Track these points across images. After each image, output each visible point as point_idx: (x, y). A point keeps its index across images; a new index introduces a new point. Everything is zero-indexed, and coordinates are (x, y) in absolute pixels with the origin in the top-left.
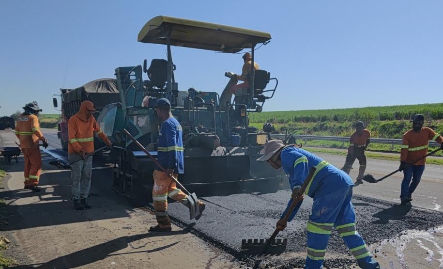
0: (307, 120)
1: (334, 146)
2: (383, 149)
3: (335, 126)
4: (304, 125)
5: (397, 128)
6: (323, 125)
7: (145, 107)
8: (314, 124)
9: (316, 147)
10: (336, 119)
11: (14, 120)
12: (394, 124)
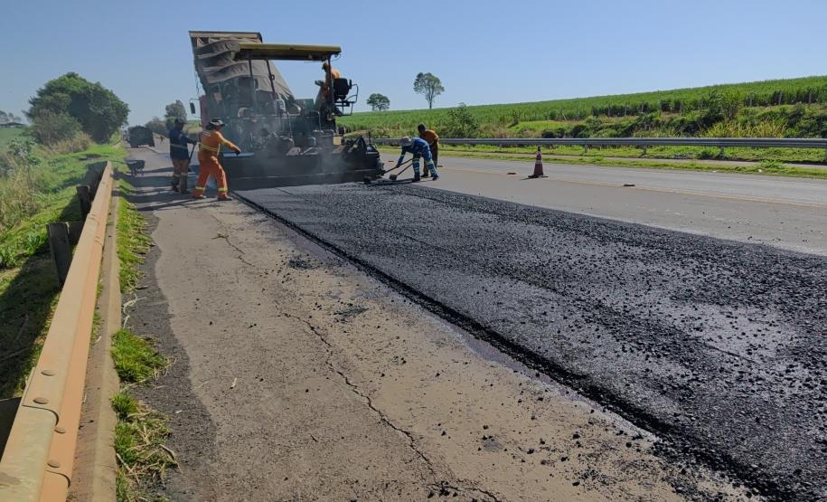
0: (617, 112)
1: (705, 156)
2: (806, 159)
3: (672, 119)
4: (615, 120)
5: (790, 118)
6: (651, 118)
7: (241, 117)
8: (633, 119)
9: (668, 158)
10: (665, 108)
11: (151, 132)
12: (783, 113)
